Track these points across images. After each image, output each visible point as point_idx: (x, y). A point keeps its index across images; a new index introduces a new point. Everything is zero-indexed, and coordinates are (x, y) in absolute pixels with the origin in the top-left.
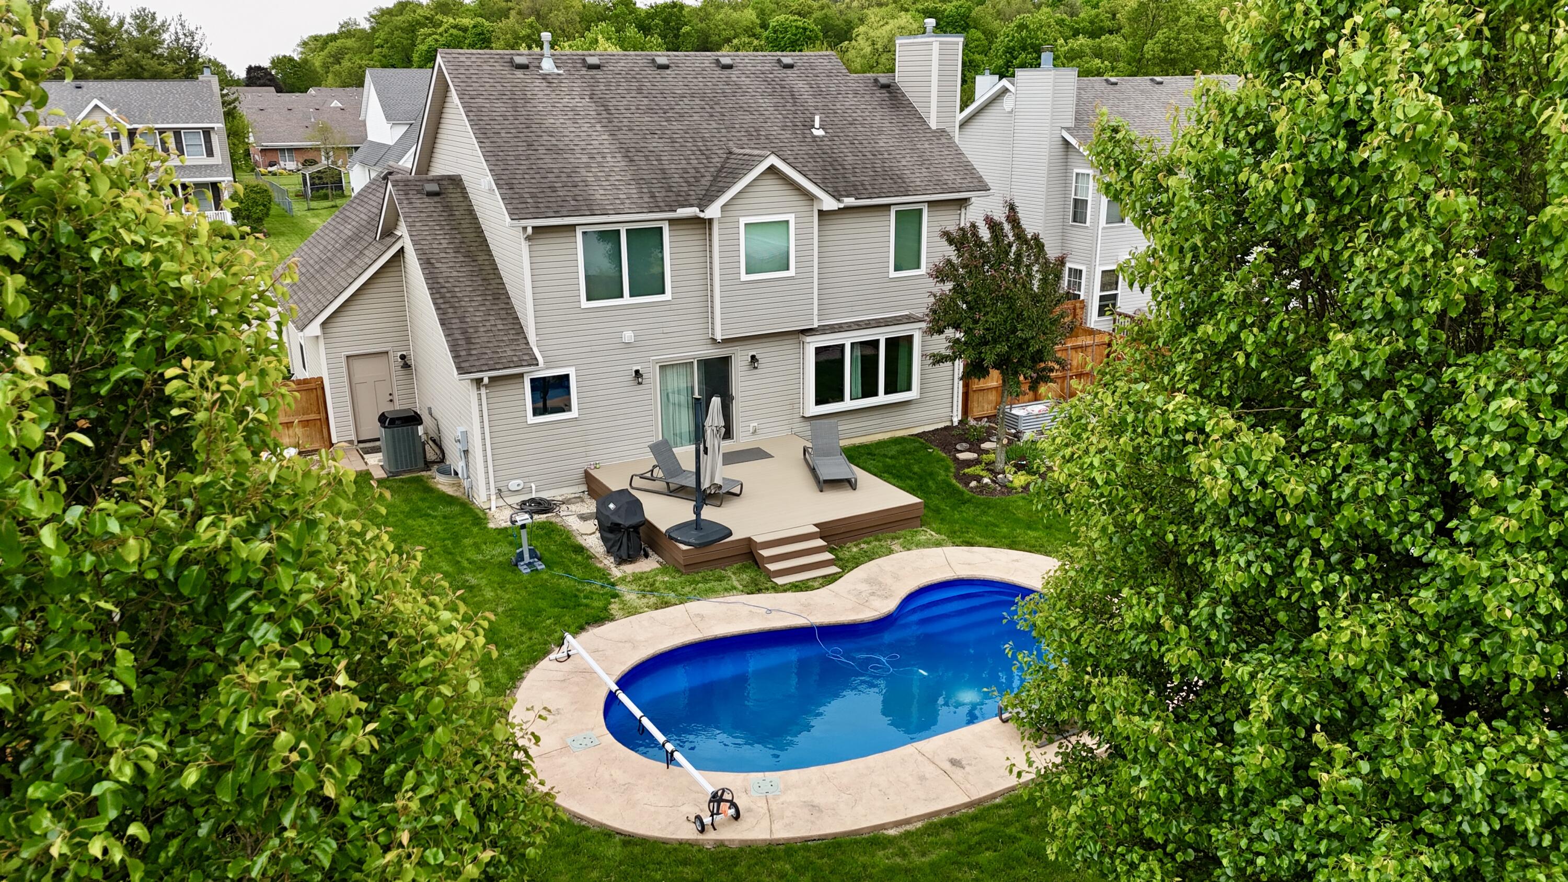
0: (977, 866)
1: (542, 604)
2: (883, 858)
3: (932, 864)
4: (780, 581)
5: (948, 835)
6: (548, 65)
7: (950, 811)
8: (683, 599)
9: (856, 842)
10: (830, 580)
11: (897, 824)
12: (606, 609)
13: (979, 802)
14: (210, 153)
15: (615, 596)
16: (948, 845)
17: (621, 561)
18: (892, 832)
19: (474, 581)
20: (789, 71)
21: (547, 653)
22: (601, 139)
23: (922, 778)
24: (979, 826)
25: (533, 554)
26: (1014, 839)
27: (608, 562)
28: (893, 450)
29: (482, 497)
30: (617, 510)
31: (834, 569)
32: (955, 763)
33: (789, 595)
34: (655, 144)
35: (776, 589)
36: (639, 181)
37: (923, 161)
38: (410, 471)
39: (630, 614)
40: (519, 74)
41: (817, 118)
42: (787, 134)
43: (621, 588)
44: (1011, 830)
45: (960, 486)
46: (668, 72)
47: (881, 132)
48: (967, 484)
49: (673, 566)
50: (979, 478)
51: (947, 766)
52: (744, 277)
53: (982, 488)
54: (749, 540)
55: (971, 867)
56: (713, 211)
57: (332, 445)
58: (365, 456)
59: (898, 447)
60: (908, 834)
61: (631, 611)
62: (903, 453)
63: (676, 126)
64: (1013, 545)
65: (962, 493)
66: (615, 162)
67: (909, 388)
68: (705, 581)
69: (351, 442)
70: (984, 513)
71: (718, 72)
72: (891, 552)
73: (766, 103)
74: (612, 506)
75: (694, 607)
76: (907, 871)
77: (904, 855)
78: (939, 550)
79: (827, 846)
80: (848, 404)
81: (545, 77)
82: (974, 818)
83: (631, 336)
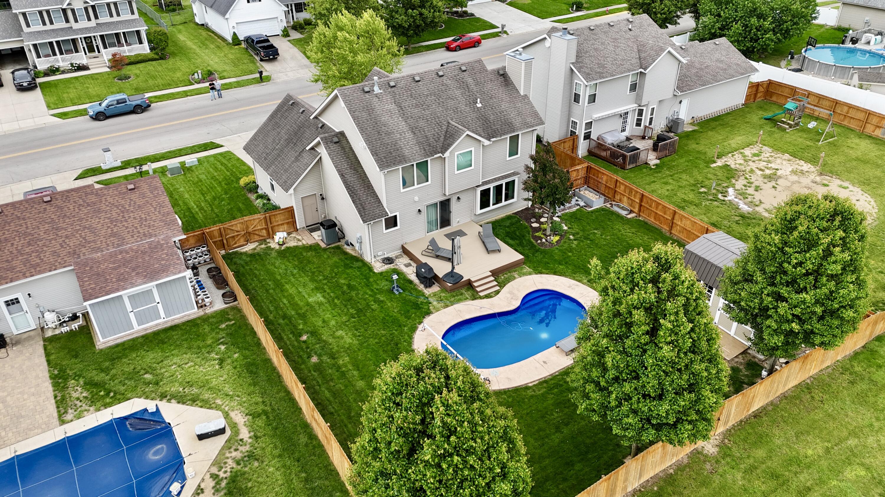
0: (553, 394)
1: (409, 308)
2: (530, 393)
3: (542, 394)
4: (482, 294)
5: (545, 385)
6: (376, 89)
7: (545, 378)
8: (452, 304)
9: (521, 388)
10: (497, 292)
11: (531, 382)
12: (429, 309)
13: (552, 375)
14: (133, 13)
15: (430, 303)
16: (545, 388)
17: (426, 287)
18: (530, 385)
19: (382, 299)
20: (465, 73)
21: (417, 328)
22: (403, 125)
23: (536, 368)
24: (553, 382)
25: (397, 286)
26: (561, 385)
27: (421, 287)
28: (508, 223)
29: (368, 258)
30: (425, 272)
31: (497, 288)
32: (545, 362)
33: (485, 300)
34: (422, 123)
35: (481, 298)
36: (419, 143)
37: (519, 114)
38: (334, 243)
39: (437, 311)
40: (367, 95)
41: (479, 100)
42: (468, 109)
43: (431, 300)
44: (561, 383)
45: (534, 241)
46: (420, 83)
47: (502, 101)
48: (537, 241)
49: (444, 289)
50: (541, 238)
51: (542, 363)
52: (456, 172)
53: (542, 244)
54: (469, 280)
55: (552, 394)
56: (447, 154)
57: (297, 230)
58: (312, 234)
59: (509, 221)
60: (534, 385)
61: (438, 310)
62: (512, 224)
63: (427, 112)
64: (555, 273)
65: (535, 246)
66: (409, 135)
67: (513, 198)
68: (457, 295)
69: (304, 228)
70: (544, 257)
71: (439, 79)
72: (515, 278)
73: (458, 93)
74: (423, 270)
75: (457, 306)
76: (536, 396)
77: (535, 392)
78: (529, 276)
79: (515, 390)
80: (492, 207)
81: (376, 96)
82: (551, 379)
83: (416, 198)
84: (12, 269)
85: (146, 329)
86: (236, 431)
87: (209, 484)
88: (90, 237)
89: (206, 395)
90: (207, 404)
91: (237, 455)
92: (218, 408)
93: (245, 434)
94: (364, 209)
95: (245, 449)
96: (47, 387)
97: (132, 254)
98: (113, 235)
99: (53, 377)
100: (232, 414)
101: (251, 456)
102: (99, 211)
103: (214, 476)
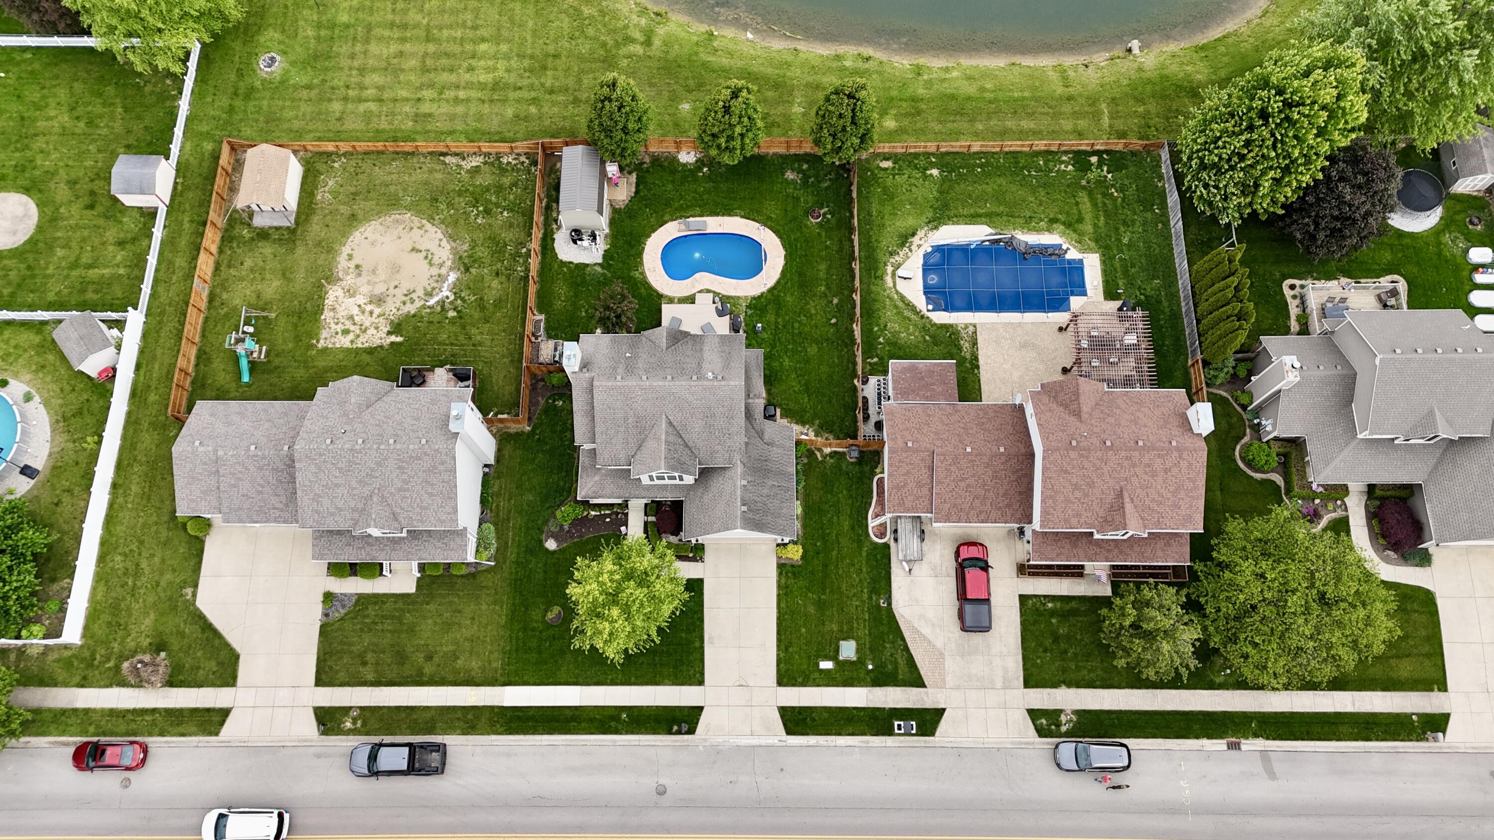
84: (995, 411)
86: (894, 274)
87: (914, 248)
88: (944, 418)
89: (901, 304)
90: (902, 298)
91: (897, 258)
92: (897, 292)
93: (890, 269)
95: (892, 260)
96: (981, 362)
97: (921, 393)
98: (929, 416)
99: (978, 367)
100: (891, 285)
101: (891, 254)
102: (936, 433)
103: (911, 250)
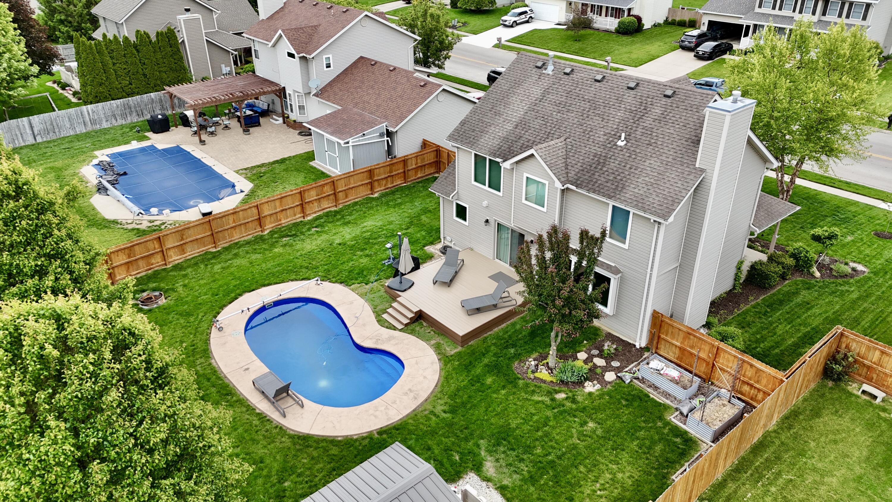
4: (384, 315)
6: (550, 69)
8: (365, 298)
12: (355, 284)
15: (367, 283)
23: (238, 363)
31: (399, 326)
33: (374, 320)
35: (378, 316)
40: (534, 71)
42: (602, 138)
43: (373, 283)
50: (538, 360)
52: (524, 201)
54: (399, 297)
56: (506, 165)
68: (380, 298)
75: (360, 301)
81: (541, 75)
83: (485, 203)
85: (329, 171)
94: (445, 179)
